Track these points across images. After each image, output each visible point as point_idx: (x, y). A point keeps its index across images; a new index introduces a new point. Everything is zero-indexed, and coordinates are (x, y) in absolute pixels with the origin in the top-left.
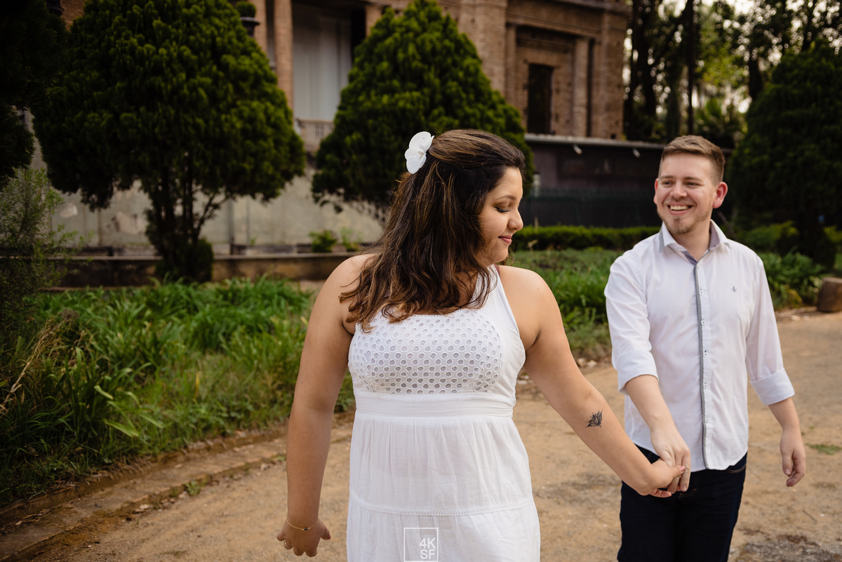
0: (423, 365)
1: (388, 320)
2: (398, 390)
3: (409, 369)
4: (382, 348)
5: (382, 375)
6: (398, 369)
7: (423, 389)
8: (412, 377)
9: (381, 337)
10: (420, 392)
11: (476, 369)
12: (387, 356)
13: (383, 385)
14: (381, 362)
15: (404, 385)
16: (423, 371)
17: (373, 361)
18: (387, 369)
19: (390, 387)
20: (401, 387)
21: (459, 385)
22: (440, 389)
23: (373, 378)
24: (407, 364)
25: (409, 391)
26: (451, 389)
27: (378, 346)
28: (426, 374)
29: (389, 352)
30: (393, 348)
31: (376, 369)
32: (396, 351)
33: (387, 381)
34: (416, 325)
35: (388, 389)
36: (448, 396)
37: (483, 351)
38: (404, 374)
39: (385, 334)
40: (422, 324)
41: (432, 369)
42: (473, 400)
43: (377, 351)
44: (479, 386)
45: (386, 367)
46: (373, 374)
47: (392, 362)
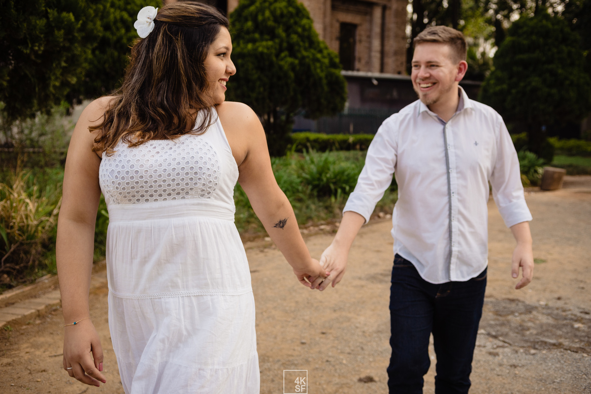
0: (157, 179)
1: (127, 145)
2: (138, 200)
3: (146, 182)
4: (123, 167)
5: (124, 189)
6: (137, 183)
7: (158, 198)
8: (149, 189)
9: (122, 158)
10: (156, 200)
11: (200, 179)
12: (127, 172)
13: (125, 197)
14: (123, 178)
15: (142, 196)
16: (158, 184)
17: (117, 177)
18: (128, 183)
19: (132, 198)
20: (140, 198)
21: (187, 193)
22: (172, 197)
23: (117, 192)
24: (144, 178)
25: (147, 200)
26: (181, 196)
27: (120, 165)
28: (160, 186)
29: (129, 169)
30: (132, 166)
31: (119, 184)
32: (135, 169)
33: (129, 193)
34: (150, 148)
35: (130, 200)
36: (178, 202)
37: (204, 164)
38: (142, 187)
39: (126, 156)
40: (155, 148)
41: (164, 181)
42: (198, 204)
43: (119, 169)
44: (203, 193)
45: (127, 181)
46: (117, 188)
47: (132, 178)
